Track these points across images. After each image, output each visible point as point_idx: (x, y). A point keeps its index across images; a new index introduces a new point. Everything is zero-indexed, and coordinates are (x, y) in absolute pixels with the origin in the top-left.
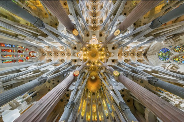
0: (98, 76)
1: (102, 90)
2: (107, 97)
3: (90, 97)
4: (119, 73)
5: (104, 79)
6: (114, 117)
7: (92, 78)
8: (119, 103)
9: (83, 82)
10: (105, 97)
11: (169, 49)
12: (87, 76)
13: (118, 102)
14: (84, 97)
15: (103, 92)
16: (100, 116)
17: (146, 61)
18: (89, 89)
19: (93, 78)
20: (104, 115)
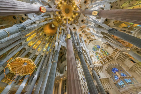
0: (57, 28)
1: (52, 37)
2: (52, 43)
3: (41, 34)
4: (71, 37)
5: (59, 33)
6: (47, 54)
7: (52, 25)
8: (56, 51)
9: (44, 21)
10: (51, 43)
11: (100, 48)
12: (50, 20)
13: (56, 49)
14: (37, 31)
15: (52, 39)
16: (39, 49)
17: (87, 44)
18: (44, 30)
19: (53, 26)
20: (42, 49)
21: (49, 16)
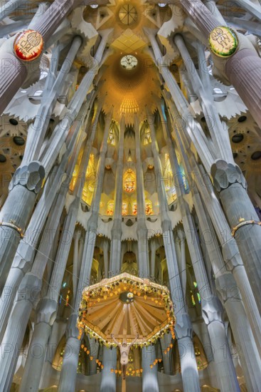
1: (163, 117)
3: (113, 143)
5: (174, 68)
7: (124, 62)
9: (79, 82)
10: (173, 144)
12: (93, 54)
14: (90, 143)
15: (168, 124)
18: (111, 114)
19: (129, 63)
21: (77, 44)
